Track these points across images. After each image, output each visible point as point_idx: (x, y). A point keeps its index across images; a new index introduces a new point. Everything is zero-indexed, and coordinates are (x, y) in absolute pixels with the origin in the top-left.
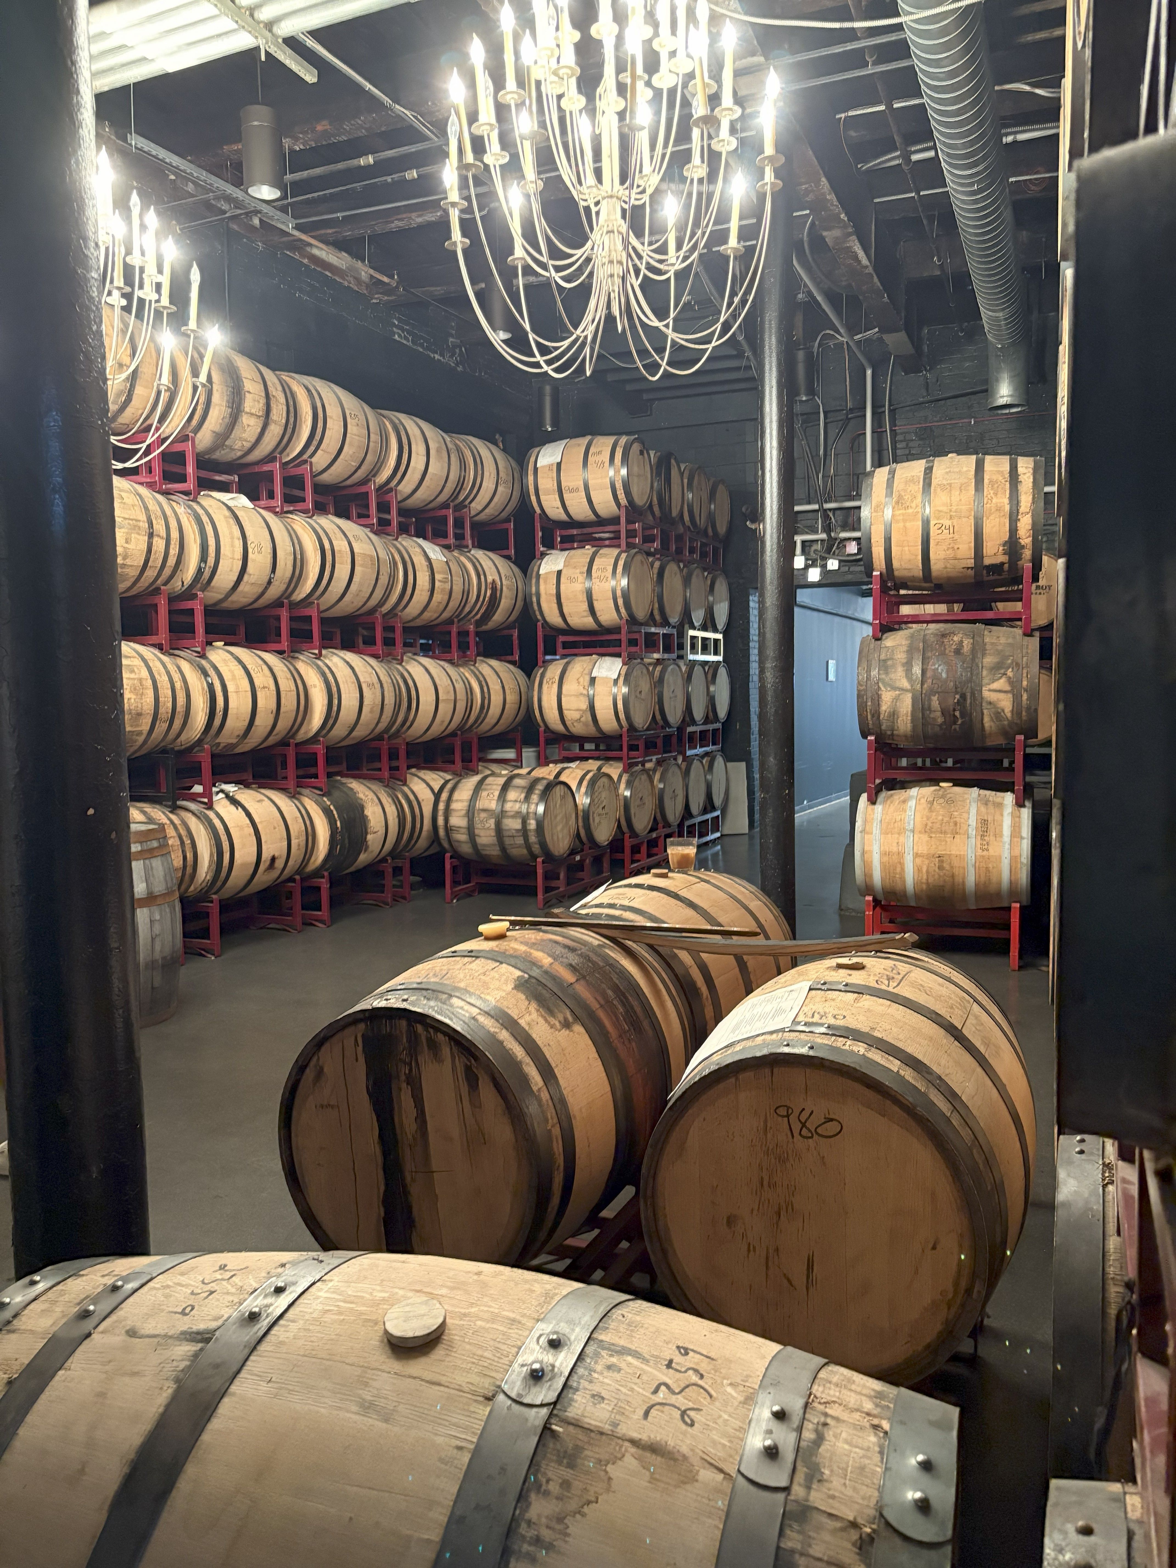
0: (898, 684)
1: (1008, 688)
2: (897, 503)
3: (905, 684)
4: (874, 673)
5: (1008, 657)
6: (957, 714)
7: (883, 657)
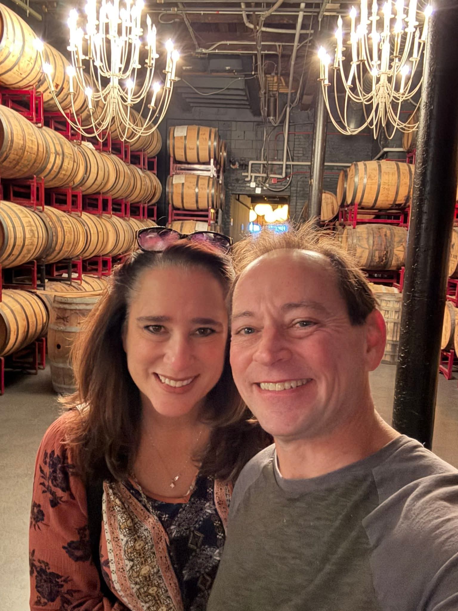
0: (364, 246)
1: (403, 250)
2: (369, 177)
3: (367, 246)
4: (355, 241)
5: (402, 239)
6: (384, 258)
7: (358, 235)
